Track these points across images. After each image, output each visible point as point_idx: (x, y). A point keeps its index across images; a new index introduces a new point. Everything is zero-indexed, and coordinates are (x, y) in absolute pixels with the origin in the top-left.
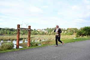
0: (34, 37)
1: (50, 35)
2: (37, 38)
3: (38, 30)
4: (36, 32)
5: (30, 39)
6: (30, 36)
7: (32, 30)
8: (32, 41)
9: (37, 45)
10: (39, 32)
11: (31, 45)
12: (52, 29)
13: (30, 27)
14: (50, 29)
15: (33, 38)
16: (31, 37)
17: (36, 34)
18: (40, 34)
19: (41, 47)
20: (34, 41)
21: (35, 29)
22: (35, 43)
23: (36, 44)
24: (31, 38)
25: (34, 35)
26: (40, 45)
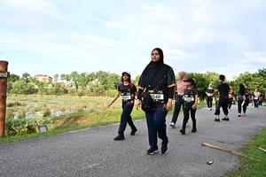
0: (22, 102)
1: (81, 95)
2: (36, 105)
3: (40, 79)
4: (31, 83)
5: (4, 111)
6: (4, 98)
7: (14, 76)
8: (15, 118)
9: (31, 129)
10: (42, 84)
11: (10, 129)
12: (91, 75)
13: (4, 64)
14: (83, 75)
15: (19, 105)
16: (8, 102)
17: (31, 91)
18: (46, 90)
20: (20, 117)
21: (26, 75)
22: (24, 123)
23: (29, 127)
24: (10, 105)
25: (23, 97)
26: (43, 130)
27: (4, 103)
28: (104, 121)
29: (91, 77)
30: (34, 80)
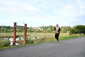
1: (45, 32)
2: (33, 35)
3: (34, 28)
4: (32, 29)
5: (26, 37)
6: (26, 33)
7: (28, 28)
9: (32, 42)
11: (27, 42)
12: (47, 27)
13: (26, 25)
14: (45, 27)
15: (29, 35)
16: (27, 34)
17: (32, 32)
18: (36, 31)
19: (37, 44)
20: (29, 38)
21: (31, 27)
22: (31, 40)
24: (27, 35)
25: (30, 33)
26: (35, 42)
27: (26, 35)
28: (52, 40)
29: (48, 27)
30: (33, 29)
